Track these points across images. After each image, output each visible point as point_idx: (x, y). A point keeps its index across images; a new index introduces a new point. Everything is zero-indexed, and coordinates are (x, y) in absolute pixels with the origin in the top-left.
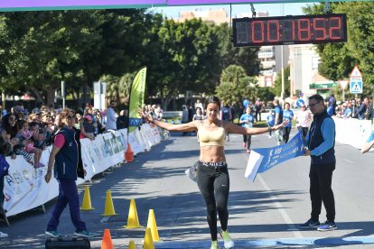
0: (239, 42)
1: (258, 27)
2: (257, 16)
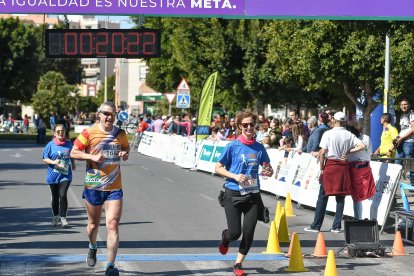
0: (51, 53)
1: (71, 39)
2: (71, 28)
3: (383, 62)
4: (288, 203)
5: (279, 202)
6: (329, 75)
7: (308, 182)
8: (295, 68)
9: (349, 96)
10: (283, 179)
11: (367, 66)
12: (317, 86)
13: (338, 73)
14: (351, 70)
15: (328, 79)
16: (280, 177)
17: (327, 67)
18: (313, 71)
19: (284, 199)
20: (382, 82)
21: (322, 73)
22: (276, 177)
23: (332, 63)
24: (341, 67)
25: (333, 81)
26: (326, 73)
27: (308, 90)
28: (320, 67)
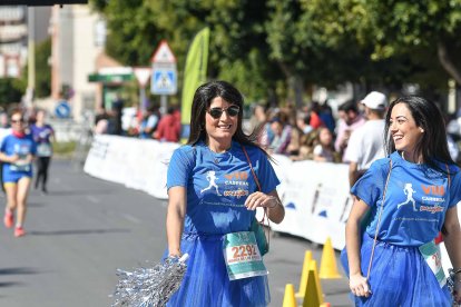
4: (327, 255)
5: (308, 253)
6: (409, 32)
8: (349, 16)
9: (449, 67)
10: (323, 214)
12: (389, 50)
13: (424, 28)
14: (449, 22)
15: (407, 39)
16: (319, 209)
17: (406, 18)
18: (381, 23)
19: (321, 247)
21: (397, 28)
22: (313, 210)
23: (414, 10)
24: (430, 17)
25: (417, 42)
26: (404, 29)
27: (374, 57)
28: (393, 18)
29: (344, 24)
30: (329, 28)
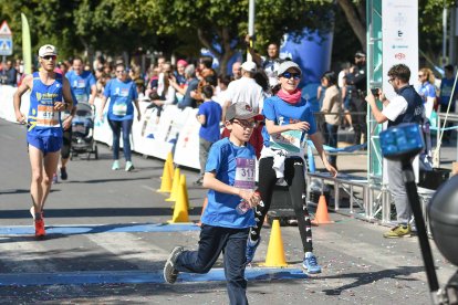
3: (247, 6)
6: (181, 20)
7: (186, 140)
8: (143, 8)
9: (204, 43)
10: (151, 136)
11: (227, 9)
12: (168, 30)
13: (193, 16)
14: (209, 13)
15: (182, 23)
16: (147, 133)
17: (181, 10)
18: (165, 13)
20: (246, 28)
21: (175, 16)
22: (143, 134)
23: (187, 5)
24: (197, 9)
25: (188, 25)
26: (180, 17)
27: (158, 33)
28: (173, 10)
29: (138, 13)
30: (129, 14)
